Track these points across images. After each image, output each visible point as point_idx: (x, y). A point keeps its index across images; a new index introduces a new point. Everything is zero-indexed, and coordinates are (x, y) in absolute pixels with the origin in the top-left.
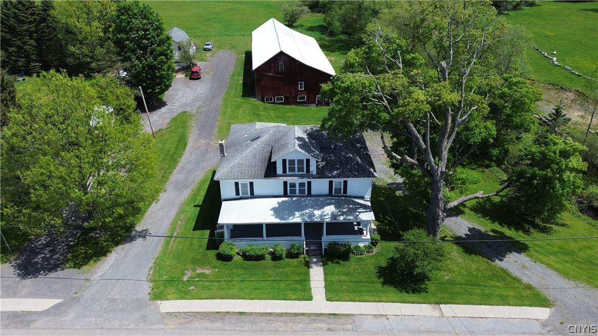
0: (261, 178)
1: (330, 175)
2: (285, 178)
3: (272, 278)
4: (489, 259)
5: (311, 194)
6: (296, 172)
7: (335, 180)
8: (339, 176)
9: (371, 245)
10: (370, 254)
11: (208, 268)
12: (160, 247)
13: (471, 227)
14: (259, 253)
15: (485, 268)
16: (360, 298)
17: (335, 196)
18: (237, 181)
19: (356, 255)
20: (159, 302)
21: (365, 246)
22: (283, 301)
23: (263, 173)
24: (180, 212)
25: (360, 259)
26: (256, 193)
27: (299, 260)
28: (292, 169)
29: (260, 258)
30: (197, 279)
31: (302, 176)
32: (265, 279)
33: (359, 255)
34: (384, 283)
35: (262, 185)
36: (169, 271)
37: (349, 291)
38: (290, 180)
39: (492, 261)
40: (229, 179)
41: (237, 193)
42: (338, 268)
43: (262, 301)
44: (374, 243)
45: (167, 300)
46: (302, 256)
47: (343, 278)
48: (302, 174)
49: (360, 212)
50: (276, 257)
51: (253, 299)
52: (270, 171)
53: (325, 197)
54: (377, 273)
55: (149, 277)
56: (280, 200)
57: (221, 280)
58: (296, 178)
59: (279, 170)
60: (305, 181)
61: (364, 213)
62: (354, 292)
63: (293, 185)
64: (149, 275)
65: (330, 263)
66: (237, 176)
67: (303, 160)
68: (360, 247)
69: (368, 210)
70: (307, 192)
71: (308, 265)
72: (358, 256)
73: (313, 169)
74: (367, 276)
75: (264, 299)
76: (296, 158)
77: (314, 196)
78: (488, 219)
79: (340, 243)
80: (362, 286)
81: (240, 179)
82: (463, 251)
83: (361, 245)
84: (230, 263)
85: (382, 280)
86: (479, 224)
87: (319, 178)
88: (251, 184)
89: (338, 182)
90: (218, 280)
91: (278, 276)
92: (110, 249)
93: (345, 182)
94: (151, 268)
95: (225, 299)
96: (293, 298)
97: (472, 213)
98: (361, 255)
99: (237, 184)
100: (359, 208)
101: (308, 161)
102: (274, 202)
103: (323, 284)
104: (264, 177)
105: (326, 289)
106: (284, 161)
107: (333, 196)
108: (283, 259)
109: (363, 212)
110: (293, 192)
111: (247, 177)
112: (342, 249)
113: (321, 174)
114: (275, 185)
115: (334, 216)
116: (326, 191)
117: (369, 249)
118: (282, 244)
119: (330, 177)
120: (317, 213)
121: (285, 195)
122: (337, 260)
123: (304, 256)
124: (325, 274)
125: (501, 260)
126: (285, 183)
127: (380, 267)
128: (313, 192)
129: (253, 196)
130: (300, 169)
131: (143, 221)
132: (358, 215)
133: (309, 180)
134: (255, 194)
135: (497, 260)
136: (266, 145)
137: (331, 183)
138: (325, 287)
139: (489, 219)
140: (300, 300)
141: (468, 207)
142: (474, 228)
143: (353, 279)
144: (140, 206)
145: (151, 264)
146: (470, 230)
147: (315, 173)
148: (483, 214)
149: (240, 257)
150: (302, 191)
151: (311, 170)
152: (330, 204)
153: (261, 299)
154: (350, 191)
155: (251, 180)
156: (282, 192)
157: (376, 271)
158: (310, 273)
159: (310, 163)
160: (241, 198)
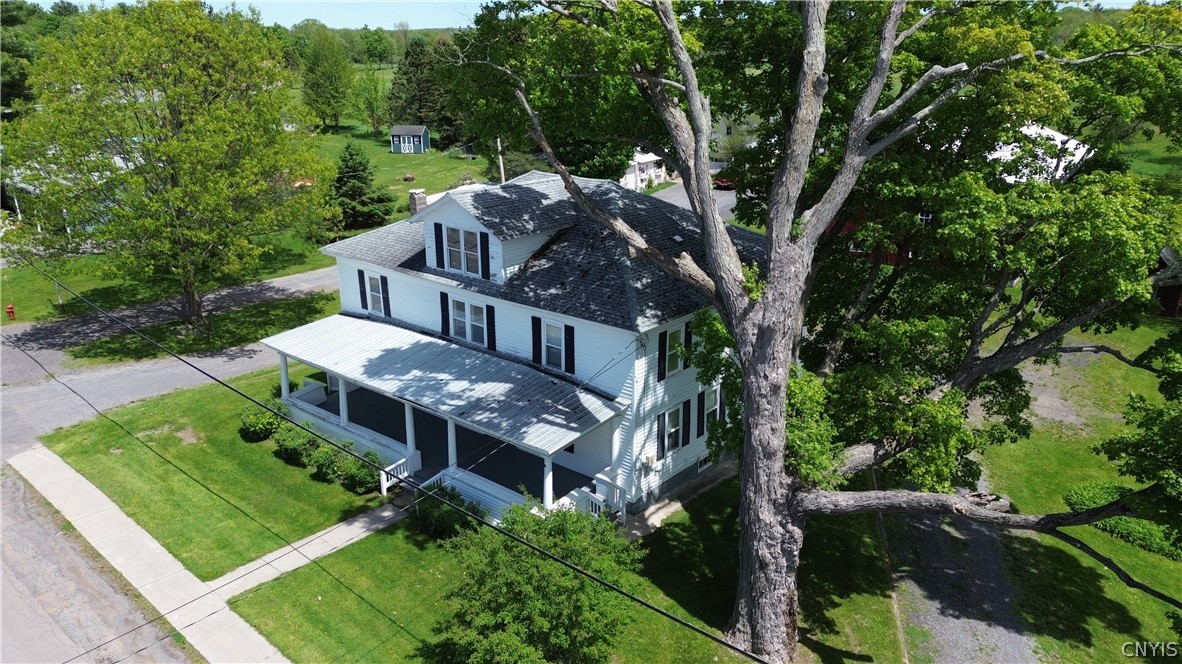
0: (390, 267)
1: (531, 294)
2: (443, 280)
3: (242, 503)
5: (494, 349)
6: (463, 271)
7: (548, 318)
8: (557, 306)
17: (548, 373)
18: (362, 266)
20: (38, 446)
23: (406, 258)
26: (395, 312)
27: (354, 498)
28: (455, 259)
30: (151, 444)
31: (468, 284)
32: (230, 498)
35: (404, 291)
38: (453, 290)
41: (365, 306)
45: (50, 447)
46: (374, 495)
48: (473, 280)
49: (544, 422)
50: (323, 473)
55: (115, 410)
56: (426, 340)
58: (455, 283)
59: (431, 260)
60: (483, 301)
61: (549, 427)
62: (316, 622)
63: (458, 309)
64: (120, 406)
67: (475, 235)
69: (573, 425)
70: (487, 338)
71: (351, 514)
73: (498, 268)
76: (462, 225)
77: (499, 355)
80: (359, 623)
84: (248, 445)
87: (509, 298)
88: (384, 282)
89: (553, 324)
91: (257, 505)
93: (570, 332)
94: (142, 400)
99: (361, 274)
100: (558, 412)
101: (484, 237)
102: (411, 341)
103: (297, 566)
104: (400, 265)
105: (276, 579)
106: (438, 229)
107: (542, 371)
108: (331, 484)
109: (553, 424)
110: (460, 329)
113: (513, 291)
114: (425, 297)
115: (472, 406)
116: (526, 350)
118: (362, 447)
119: (532, 303)
120: (456, 386)
121: (444, 334)
123: (378, 496)
124: (342, 551)
126: (444, 299)
128: (499, 344)
129: (389, 317)
130: (470, 263)
132: (529, 424)
133: (491, 301)
134: (392, 315)
137: (536, 323)
138: (283, 575)
140: (186, 568)
143: (374, 596)
147: (502, 282)
150: (477, 333)
151: (492, 272)
152: (508, 381)
154: (584, 367)
155: (384, 273)
156: (437, 324)
158: (322, 532)
159: (490, 245)
160: (369, 318)
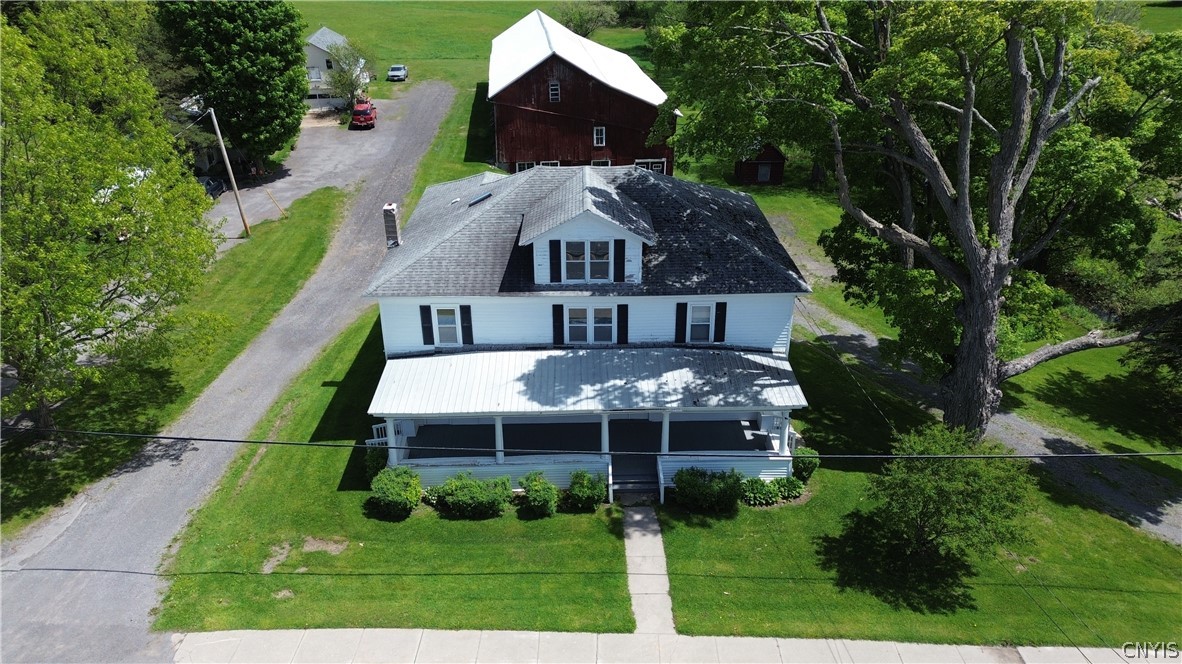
0: (490, 294)
1: (678, 285)
2: (557, 293)
3: (518, 568)
4: (1122, 518)
5: (627, 342)
6: (588, 279)
7: (692, 301)
8: (703, 289)
9: (794, 479)
10: (793, 503)
11: (336, 538)
12: (213, 483)
13: (1052, 436)
14: (483, 498)
15: (1119, 541)
16: (777, 626)
17: (693, 347)
18: (425, 302)
19: (755, 505)
20: (175, 637)
21: (778, 482)
22: (548, 635)
23: (498, 281)
24: (285, 397)
25: (766, 516)
26: (479, 336)
27: (594, 516)
28: (576, 271)
29: (484, 511)
30: (303, 570)
31: (602, 290)
32: (499, 570)
33: (761, 504)
34: (843, 583)
35: (495, 314)
36: (226, 548)
37: (742, 606)
38: (571, 300)
39: (1131, 524)
40: (405, 295)
41: (428, 338)
42: (704, 539)
43: (486, 633)
44: (802, 470)
45: (203, 629)
46: (603, 507)
47: (721, 567)
48: (604, 285)
49: (763, 387)
50: (530, 509)
51: (458, 628)
52: (517, 275)
53: (665, 350)
54: (818, 553)
55: (166, 563)
56: (544, 355)
57: (371, 571)
58: (588, 293)
59: (542, 272)
60: (611, 302)
61: (776, 389)
62: (756, 607)
63: (579, 315)
64: (165, 557)
65: (681, 526)
66: (425, 288)
67: (607, 243)
68: (763, 485)
69: (786, 381)
70: (616, 333)
71: (618, 530)
72: (757, 508)
73: (634, 269)
74: (791, 562)
75: (491, 627)
76: (588, 235)
77: (635, 346)
78: (1087, 421)
79: (709, 473)
80: (777, 592)
81: (434, 294)
82: (1048, 498)
83: (767, 478)
84: (402, 524)
85: (833, 573)
86: (1070, 430)
87: (649, 293)
88: (466, 311)
89: (701, 306)
90: (362, 571)
91: (534, 562)
92: (73, 488)
93: (721, 308)
94: (175, 540)
95: (376, 627)
96: (577, 625)
97: (1042, 404)
98: (767, 504)
99: (425, 311)
100: (759, 376)
101: (620, 245)
102: (528, 361)
103: (664, 583)
104: (501, 290)
105: (673, 599)
106: (555, 245)
107: (687, 347)
108: (549, 515)
109: (771, 386)
110: (579, 334)
111: (452, 289)
112: (717, 486)
113: (654, 283)
114: (530, 314)
115: (691, 396)
116: (668, 332)
117: (788, 489)
118: (549, 473)
119: (679, 292)
120: (647, 386)
121: (558, 342)
122: (701, 517)
123: (607, 506)
124: (668, 556)
125: (1156, 522)
126: (558, 310)
127: (826, 539)
128: (633, 336)
129: (469, 345)
130: (599, 270)
131: (182, 419)
132: (759, 393)
133: (623, 300)
134: (475, 342)
135: (1144, 521)
136: (506, 212)
137: (681, 309)
138: (670, 594)
139: (1090, 420)
140: (599, 632)
141: (1028, 392)
142: (1060, 441)
143: (748, 571)
144: (182, 383)
145: (178, 529)
146: (1049, 444)
147: (638, 278)
148: (1071, 408)
149: (430, 509)
150: (602, 334)
151: (627, 273)
152: (680, 367)
153: (481, 629)
154: (734, 333)
155: (465, 301)
156: (548, 336)
157: (815, 547)
158: (628, 553)
159: (626, 251)
160: (438, 352)
